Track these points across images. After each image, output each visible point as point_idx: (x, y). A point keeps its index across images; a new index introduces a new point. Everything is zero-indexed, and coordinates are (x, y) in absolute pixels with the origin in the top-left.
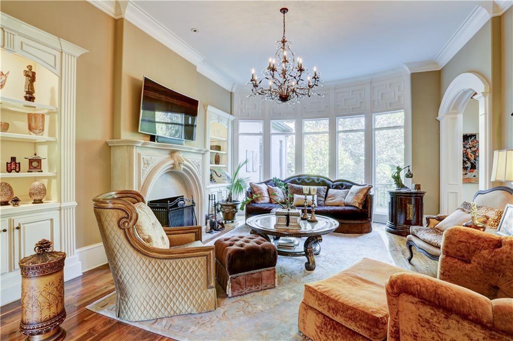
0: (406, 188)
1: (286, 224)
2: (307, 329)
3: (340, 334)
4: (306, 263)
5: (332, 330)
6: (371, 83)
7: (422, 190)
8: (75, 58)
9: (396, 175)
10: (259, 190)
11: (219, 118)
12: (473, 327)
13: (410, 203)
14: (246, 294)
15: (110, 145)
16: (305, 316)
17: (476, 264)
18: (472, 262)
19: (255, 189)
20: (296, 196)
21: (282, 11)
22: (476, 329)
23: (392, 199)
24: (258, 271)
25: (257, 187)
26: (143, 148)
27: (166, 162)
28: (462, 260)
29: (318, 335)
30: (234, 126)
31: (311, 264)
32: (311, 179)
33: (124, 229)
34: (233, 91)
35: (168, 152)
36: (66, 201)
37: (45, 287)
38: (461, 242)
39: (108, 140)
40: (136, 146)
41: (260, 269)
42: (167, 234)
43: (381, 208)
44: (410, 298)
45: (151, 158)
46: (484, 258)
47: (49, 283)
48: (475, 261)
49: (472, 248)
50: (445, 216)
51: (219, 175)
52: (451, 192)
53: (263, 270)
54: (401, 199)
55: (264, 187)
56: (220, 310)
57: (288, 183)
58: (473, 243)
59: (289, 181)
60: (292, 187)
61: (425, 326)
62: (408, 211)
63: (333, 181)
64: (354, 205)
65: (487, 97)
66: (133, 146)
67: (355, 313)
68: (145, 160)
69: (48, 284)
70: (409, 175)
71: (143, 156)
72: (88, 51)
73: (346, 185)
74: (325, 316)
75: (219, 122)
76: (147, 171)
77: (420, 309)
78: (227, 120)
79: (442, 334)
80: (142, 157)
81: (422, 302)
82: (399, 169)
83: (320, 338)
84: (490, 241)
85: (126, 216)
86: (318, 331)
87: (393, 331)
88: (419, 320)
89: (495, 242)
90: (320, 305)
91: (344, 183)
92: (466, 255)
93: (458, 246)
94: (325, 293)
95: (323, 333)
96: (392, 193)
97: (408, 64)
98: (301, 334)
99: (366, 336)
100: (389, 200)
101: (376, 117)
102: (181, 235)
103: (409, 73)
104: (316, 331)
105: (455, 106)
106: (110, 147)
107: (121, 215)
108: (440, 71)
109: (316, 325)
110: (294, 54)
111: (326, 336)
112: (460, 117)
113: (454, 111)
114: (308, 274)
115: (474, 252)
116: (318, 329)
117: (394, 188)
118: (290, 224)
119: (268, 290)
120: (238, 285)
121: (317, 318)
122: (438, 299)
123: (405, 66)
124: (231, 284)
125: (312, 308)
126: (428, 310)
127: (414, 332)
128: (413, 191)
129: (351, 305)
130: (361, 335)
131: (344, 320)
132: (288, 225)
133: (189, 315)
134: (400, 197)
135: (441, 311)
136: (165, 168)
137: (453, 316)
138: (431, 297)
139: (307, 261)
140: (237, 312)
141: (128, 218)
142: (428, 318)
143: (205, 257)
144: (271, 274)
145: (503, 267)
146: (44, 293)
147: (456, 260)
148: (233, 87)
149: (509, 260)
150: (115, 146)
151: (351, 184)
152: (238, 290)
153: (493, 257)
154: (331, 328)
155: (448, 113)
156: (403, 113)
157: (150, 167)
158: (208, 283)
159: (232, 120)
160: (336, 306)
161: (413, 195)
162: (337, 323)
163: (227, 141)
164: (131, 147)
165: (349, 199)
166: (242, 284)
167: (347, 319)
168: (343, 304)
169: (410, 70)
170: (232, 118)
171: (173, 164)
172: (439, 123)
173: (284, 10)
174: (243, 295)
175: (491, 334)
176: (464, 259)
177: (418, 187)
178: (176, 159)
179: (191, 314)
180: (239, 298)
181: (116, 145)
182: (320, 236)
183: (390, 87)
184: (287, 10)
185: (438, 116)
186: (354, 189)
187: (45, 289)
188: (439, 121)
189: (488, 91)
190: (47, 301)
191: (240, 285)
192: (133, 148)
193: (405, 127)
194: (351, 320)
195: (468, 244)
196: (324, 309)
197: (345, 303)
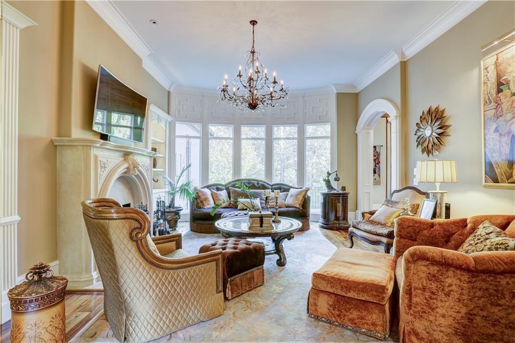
0: (335, 189)
1: (259, 225)
2: (320, 310)
3: (352, 306)
4: (278, 260)
5: (345, 304)
6: (304, 97)
7: (347, 191)
8: (18, 30)
9: (327, 179)
10: (204, 194)
11: (159, 119)
12: (463, 273)
13: (339, 202)
14: (242, 294)
15: (56, 144)
16: (316, 300)
17: (420, 241)
18: (418, 240)
19: (200, 194)
20: (241, 200)
21: (252, 23)
22: (464, 274)
23: (325, 199)
24: (250, 271)
25: (202, 192)
26: (101, 149)
27: (120, 165)
28: (411, 240)
29: (331, 312)
30: (172, 128)
31: (282, 260)
32: (251, 183)
33: (137, 241)
34: (171, 91)
35: (121, 154)
36: (6, 215)
37: (51, 321)
38: (410, 226)
39: (54, 138)
40: (94, 147)
41: (252, 269)
42: (156, 244)
43: (316, 209)
44: (424, 263)
45: (107, 161)
46: (426, 235)
47: (56, 315)
48: (419, 239)
49: (417, 230)
50: (376, 211)
51: (156, 180)
52: (366, 192)
53: (254, 269)
54: (332, 199)
55: (207, 192)
56: (229, 313)
57: (230, 188)
58: (418, 227)
59: (230, 185)
60: (236, 191)
61: (431, 280)
62: (338, 209)
63: (271, 184)
64: (295, 206)
65: (398, 120)
66: (91, 146)
67: (366, 287)
68: (102, 163)
69: (54, 317)
70: (337, 179)
71: (101, 159)
72: (36, 24)
73: (284, 188)
74: (336, 295)
75: (158, 122)
76: (104, 175)
77: (430, 269)
78: (165, 121)
79: (443, 282)
80: (99, 159)
81: (432, 263)
82: (329, 174)
83: (333, 314)
84: (428, 224)
85: (139, 226)
86: (331, 309)
87: (408, 289)
88: (428, 276)
89: (430, 224)
90: (332, 287)
91: (282, 186)
92: (413, 235)
93: (408, 230)
94: (335, 277)
95: (336, 309)
96: (323, 194)
97: (335, 85)
98: (313, 316)
99: (375, 301)
100: (322, 201)
101: (308, 127)
102: (161, 245)
103: (335, 92)
104: (329, 309)
105: (369, 124)
106: (56, 146)
107: (134, 225)
108: (357, 93)
109: (328, 304)
110: (263, 65)
111: (339, 310)
112: (372, 132)
113: (368, 127)
114: (283, 269)
115: (419, 232)
116: (331, 307)
117: (326, 190)
118: (263, 225)
119: (259, 288)
120: (236, 287)
121: (329, 298)
122: (445, 259)
123: (332, 86)
124: (230, 286)
125: (322, 291)
126: (436, 268)
127: (423, 286)
128: (341, 192)
129: (361, 281)
130: (370, 302)
131: (357, 294)
132: (261, 226)
133: (201, 323)
134: (331, 197)
135: (444, 267)
136: (121, 171)
137: (452, 269)
138: (440, 258)
139: (278, 258)
140: (245, 311)
141: (140, 228)
142: (435, 274)
143: (215, 262)
144: (260, 272)
145: (437, 240)
146: (50, 329)
147: (407, 240)
148: (170, 87)
149: (440, 235)
150: (65, 145)
151: (288, 188)
152: (236, 291)
153: (430, 234)
154: (344, 303)
155: (364, 128)
156: (330, 125)
157: (106, 171)
158: (217, 288)
159: (170, 121)
160: (348, 284)
161: (341, 195)
162: (349, 298)
163: (165, 143)
164: (89, 147)
165: (290, 201)
166: (238, 285)
167: (360, 292)
168: (354, 282)
169: (336, 89)
170: (170, 118)
171: (127, 168)
172: (357, 137)
173: (254, 23)
174: (239, 296)
175: (472, 275)
176: (412, 238)
177: (344, 188)
178: (130, 162)
179: (202, 322)
180: (237, 299)
181: (67, 144)
182: (292, 234)
183: (319, 101)
184: (256, 22)
185: (356, 130)
186: (292, 191)
187: (51, 323)
188: (357, 135)
189: (398, 115)
190: (54, 338)
191: (237, 286)
192: (90, 149)
193: (332, 138)
194: (363, 292)
195: (415, 228)
196: (337, 289)
197: (355, 280)
